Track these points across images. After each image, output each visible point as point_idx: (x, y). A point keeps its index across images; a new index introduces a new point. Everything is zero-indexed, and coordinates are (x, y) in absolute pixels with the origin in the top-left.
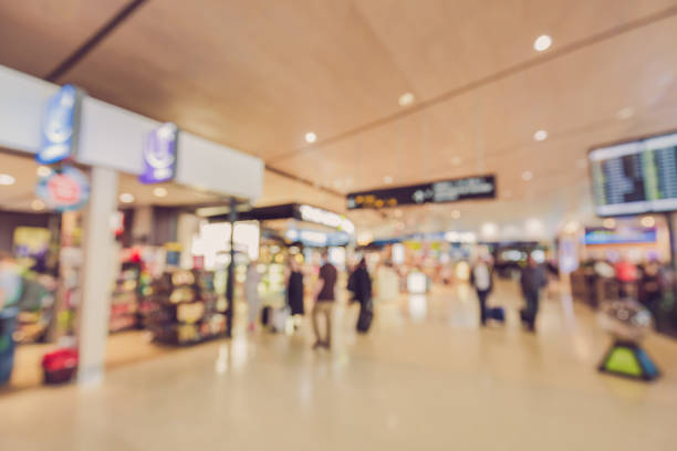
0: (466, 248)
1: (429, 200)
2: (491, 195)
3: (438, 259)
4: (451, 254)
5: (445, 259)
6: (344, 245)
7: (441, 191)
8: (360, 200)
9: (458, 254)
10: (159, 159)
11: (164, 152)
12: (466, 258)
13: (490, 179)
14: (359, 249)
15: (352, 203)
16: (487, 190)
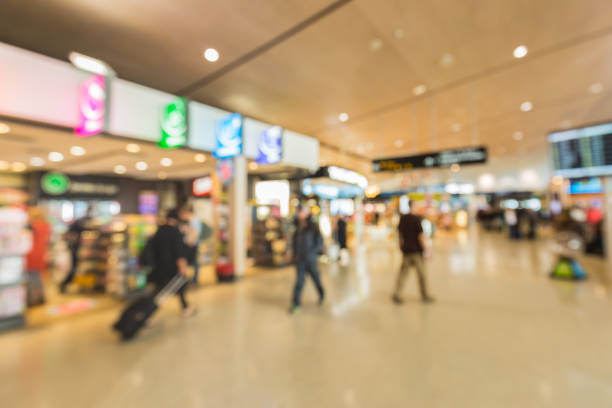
0: (465, 199)
1: (437, 165)
2: (482, 161)
3: (439, 208)
4: (451, 204)
5: (446, 208)
6: (353, 198)
7: (446, 158)
8: (385, 165)
9: (457, 204)
10: (270, 147)
11: (274, 143)
12: (465, 207)
13: (482, 150)
14: (367, 200)
15: (377, 167)
16: (479, 157)
